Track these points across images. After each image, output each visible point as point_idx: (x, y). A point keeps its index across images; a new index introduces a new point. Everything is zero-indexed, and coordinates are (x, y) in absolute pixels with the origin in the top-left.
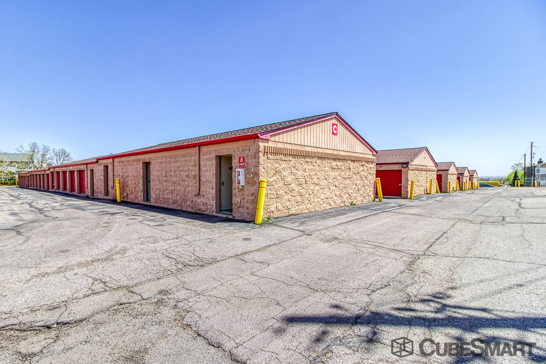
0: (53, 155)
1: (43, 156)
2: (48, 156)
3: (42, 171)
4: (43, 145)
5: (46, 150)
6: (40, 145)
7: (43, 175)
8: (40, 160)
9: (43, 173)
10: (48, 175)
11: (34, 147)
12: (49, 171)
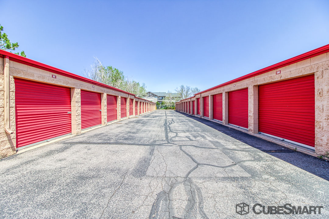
0: (191, 92)
1: (187, 92)
2: (189, 93)
3: (189, 99)
4: (187, 86)
5: (188, 89)
6: (185, 87)
7: (190, 102)
8: (185, 95)
9: (189, 100)
10: (193, 102)
11: (182, 87)
12: (195, 98)
